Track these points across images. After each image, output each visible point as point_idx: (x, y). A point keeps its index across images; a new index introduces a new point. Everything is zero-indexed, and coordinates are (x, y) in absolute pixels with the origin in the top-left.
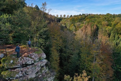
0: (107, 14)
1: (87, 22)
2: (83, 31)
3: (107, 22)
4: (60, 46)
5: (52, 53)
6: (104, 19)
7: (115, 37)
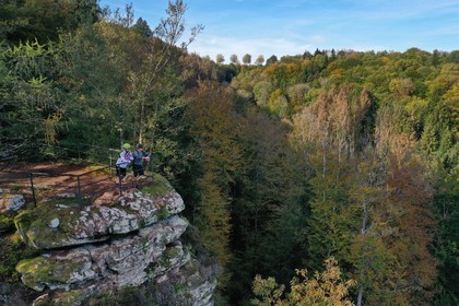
0: (410, 51)
1: (332, 82)
2: (320, 117)
3: (408, 80)
4: (231, 173)
5: (204, 197)
6: (397, 70)
7: (438, 139)
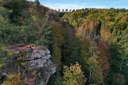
0: (111, 9)
1: (89, 17)
2: (86, 27)
3: (110, 17)
4: (61, 43)
5: (54, 49)
6: (107, 14)
7: (117, 33)
